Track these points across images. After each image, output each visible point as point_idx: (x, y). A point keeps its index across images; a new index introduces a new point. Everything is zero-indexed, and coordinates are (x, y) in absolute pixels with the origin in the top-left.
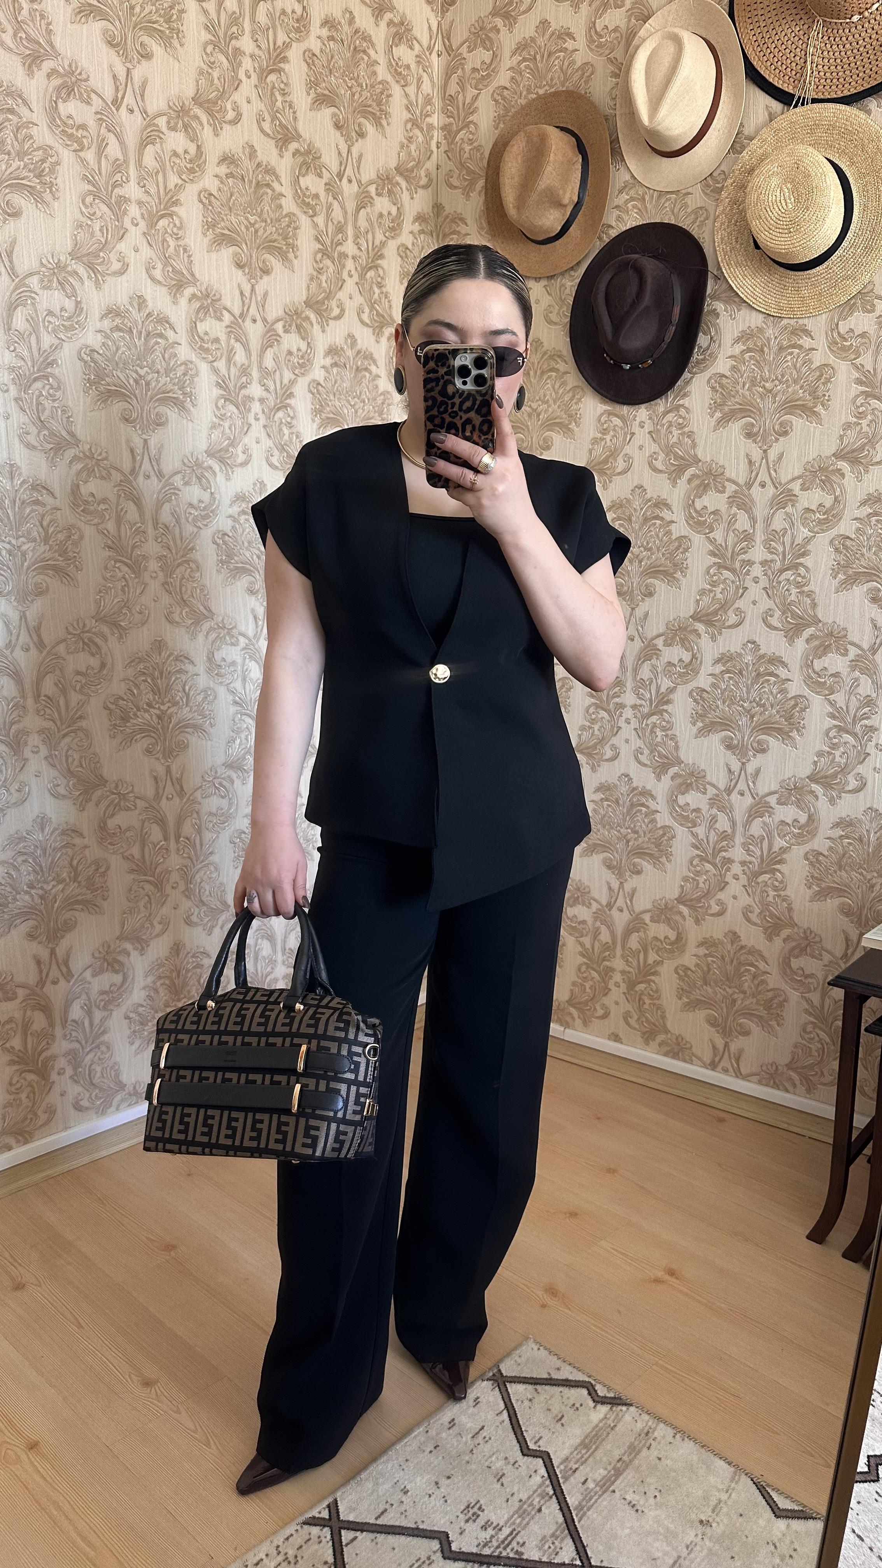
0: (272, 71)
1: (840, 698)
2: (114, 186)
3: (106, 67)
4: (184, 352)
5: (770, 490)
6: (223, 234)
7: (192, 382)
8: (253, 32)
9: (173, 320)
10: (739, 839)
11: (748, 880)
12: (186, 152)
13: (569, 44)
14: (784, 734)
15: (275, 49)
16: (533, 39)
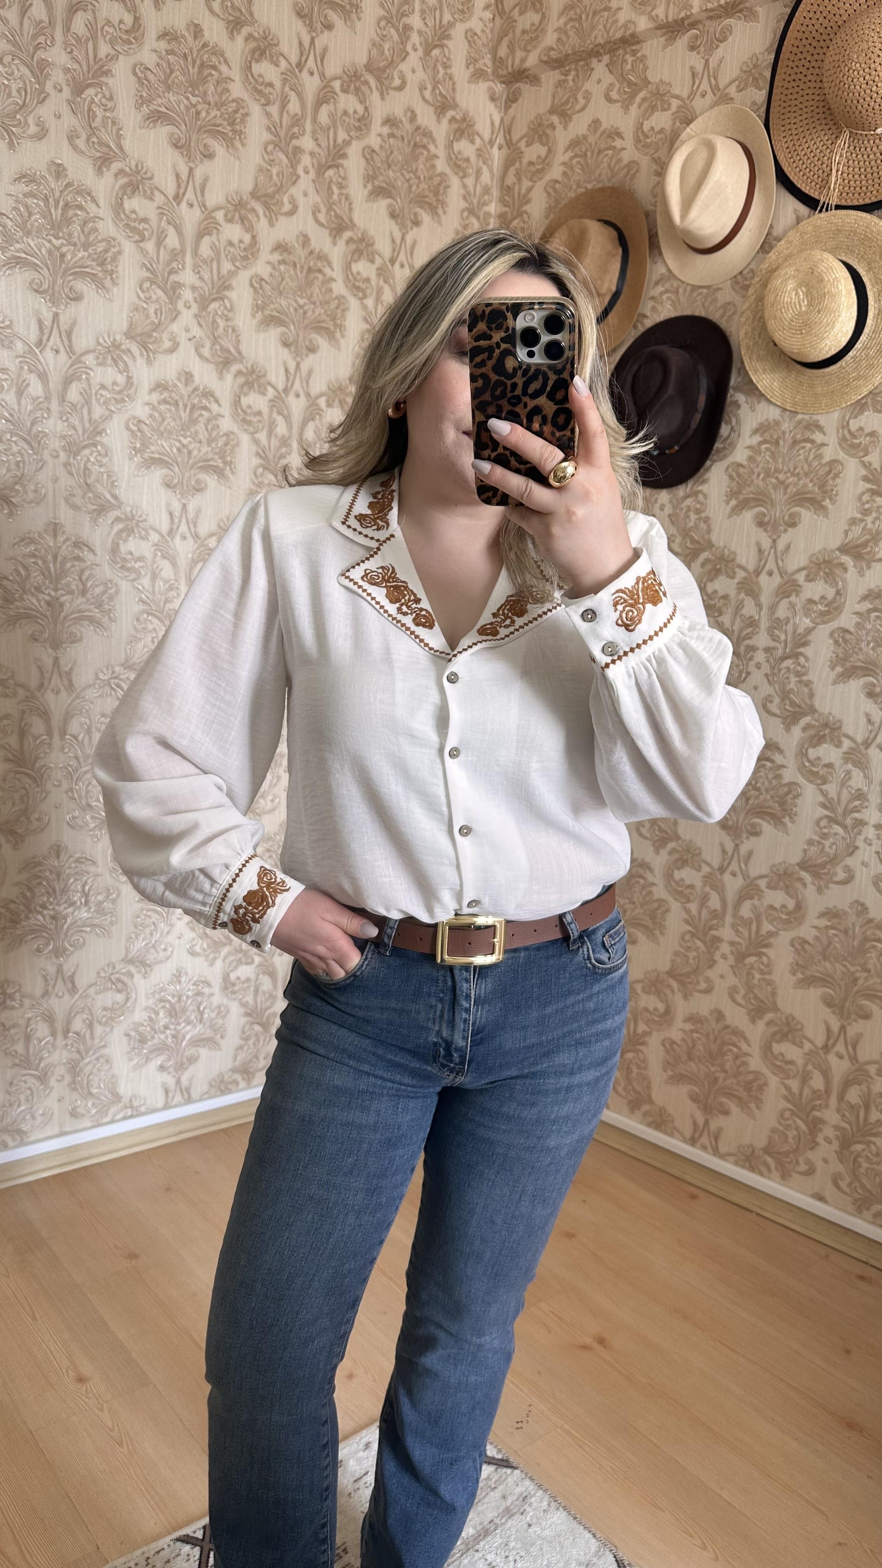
0: (330, 167)
1: (831, 789)
2: (171, 272)
3: (169, 166)
4: (227, 424)
5: (777, 580)
6: (271, 316)
7: (232, 451)
8: (314, 132)
9: (218, 394)
10: (729, 919)
11: (736, 960)
12: (241, 241)
13: (618, 143)
14: (777, 820)
15: (334, 147)
16: (585, 137)
